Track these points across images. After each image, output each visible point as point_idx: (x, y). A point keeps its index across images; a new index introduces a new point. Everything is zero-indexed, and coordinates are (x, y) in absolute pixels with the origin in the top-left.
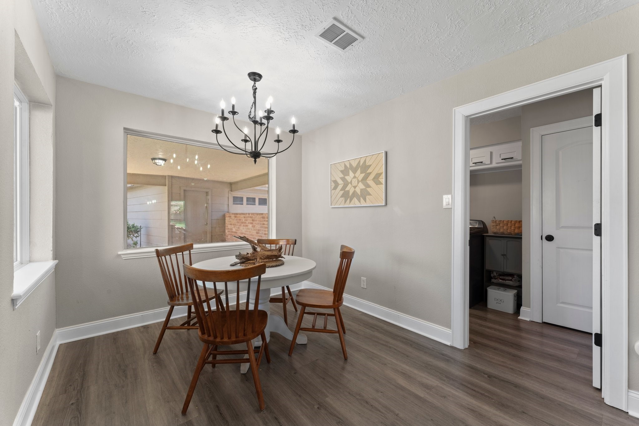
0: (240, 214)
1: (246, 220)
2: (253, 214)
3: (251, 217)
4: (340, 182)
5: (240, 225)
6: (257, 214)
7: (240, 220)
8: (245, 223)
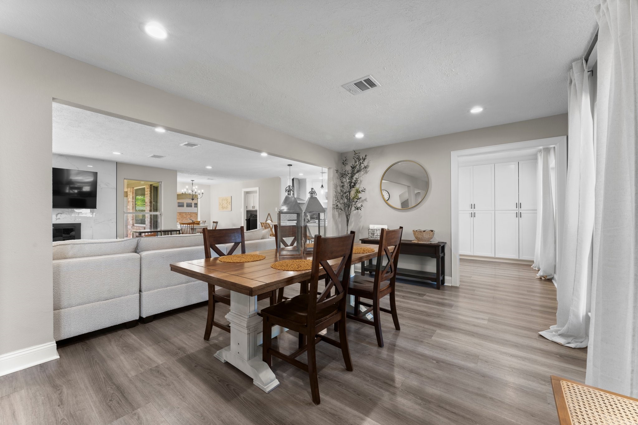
0: (183, 213)
1: (187, 216)
2: (191, 213)
3: (190, 215)
4: (221, 203)
5: (183, 219)
6: (193, 213)
7: (183, 216)
8: (186, 218)
